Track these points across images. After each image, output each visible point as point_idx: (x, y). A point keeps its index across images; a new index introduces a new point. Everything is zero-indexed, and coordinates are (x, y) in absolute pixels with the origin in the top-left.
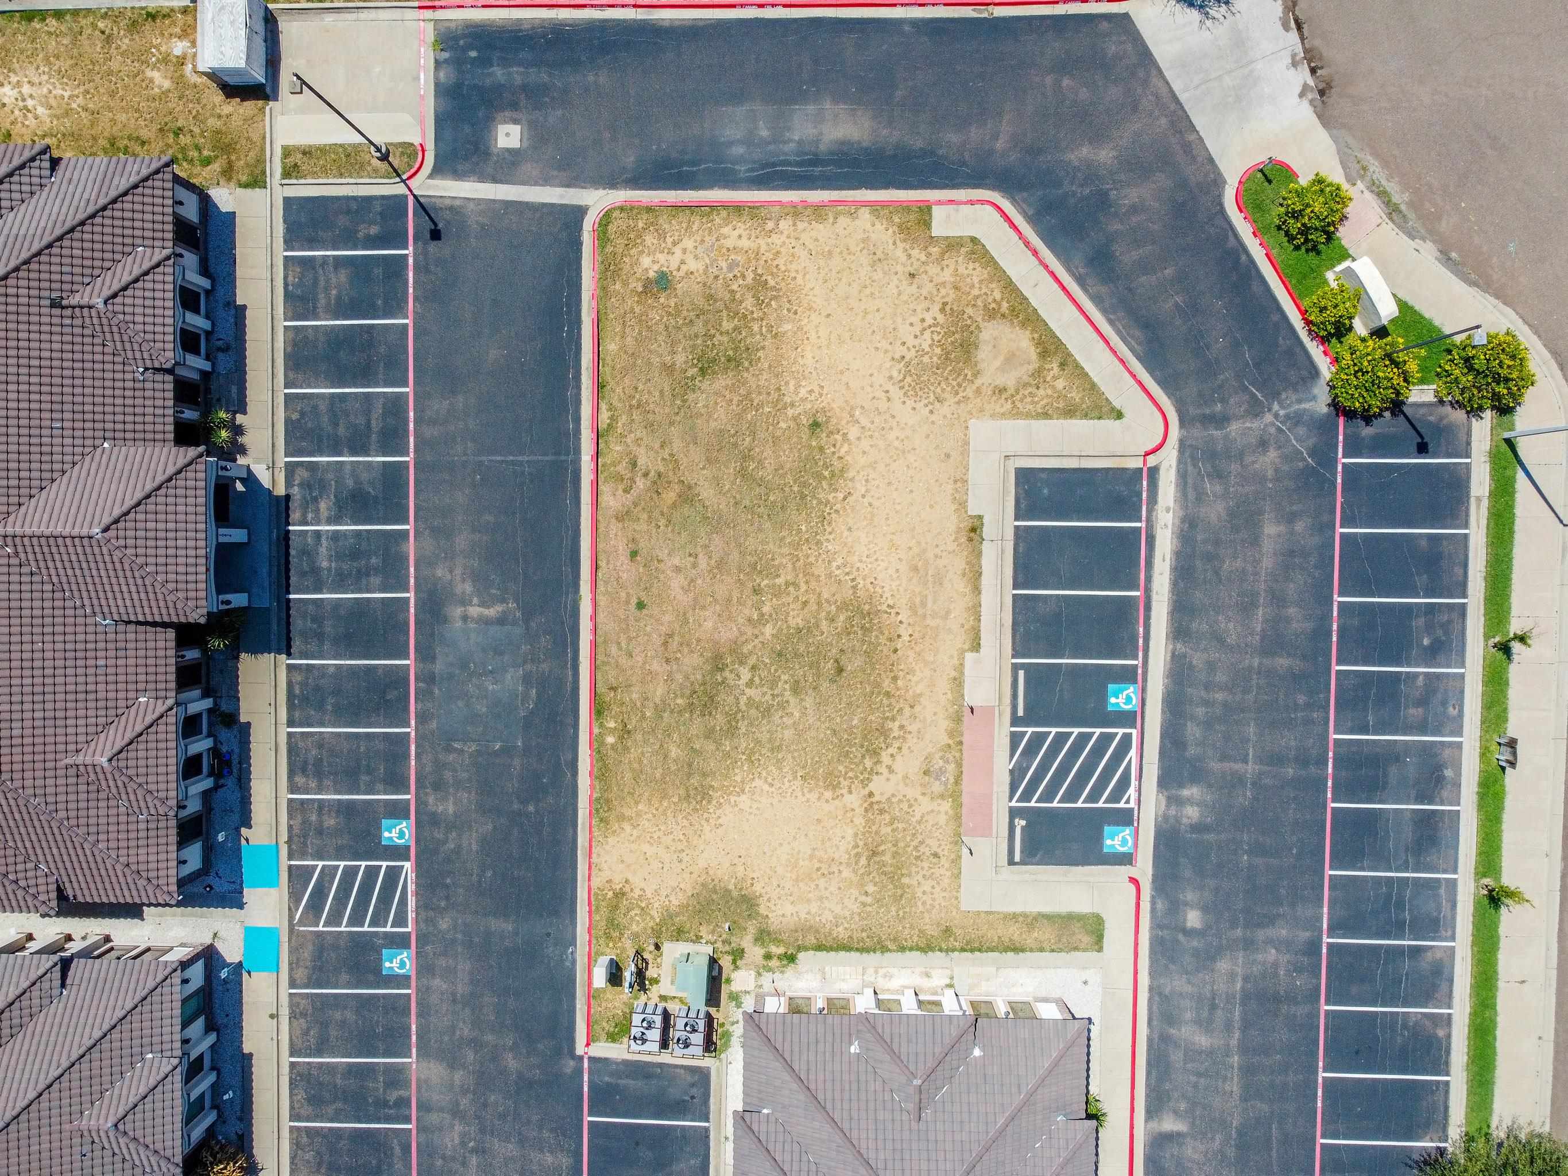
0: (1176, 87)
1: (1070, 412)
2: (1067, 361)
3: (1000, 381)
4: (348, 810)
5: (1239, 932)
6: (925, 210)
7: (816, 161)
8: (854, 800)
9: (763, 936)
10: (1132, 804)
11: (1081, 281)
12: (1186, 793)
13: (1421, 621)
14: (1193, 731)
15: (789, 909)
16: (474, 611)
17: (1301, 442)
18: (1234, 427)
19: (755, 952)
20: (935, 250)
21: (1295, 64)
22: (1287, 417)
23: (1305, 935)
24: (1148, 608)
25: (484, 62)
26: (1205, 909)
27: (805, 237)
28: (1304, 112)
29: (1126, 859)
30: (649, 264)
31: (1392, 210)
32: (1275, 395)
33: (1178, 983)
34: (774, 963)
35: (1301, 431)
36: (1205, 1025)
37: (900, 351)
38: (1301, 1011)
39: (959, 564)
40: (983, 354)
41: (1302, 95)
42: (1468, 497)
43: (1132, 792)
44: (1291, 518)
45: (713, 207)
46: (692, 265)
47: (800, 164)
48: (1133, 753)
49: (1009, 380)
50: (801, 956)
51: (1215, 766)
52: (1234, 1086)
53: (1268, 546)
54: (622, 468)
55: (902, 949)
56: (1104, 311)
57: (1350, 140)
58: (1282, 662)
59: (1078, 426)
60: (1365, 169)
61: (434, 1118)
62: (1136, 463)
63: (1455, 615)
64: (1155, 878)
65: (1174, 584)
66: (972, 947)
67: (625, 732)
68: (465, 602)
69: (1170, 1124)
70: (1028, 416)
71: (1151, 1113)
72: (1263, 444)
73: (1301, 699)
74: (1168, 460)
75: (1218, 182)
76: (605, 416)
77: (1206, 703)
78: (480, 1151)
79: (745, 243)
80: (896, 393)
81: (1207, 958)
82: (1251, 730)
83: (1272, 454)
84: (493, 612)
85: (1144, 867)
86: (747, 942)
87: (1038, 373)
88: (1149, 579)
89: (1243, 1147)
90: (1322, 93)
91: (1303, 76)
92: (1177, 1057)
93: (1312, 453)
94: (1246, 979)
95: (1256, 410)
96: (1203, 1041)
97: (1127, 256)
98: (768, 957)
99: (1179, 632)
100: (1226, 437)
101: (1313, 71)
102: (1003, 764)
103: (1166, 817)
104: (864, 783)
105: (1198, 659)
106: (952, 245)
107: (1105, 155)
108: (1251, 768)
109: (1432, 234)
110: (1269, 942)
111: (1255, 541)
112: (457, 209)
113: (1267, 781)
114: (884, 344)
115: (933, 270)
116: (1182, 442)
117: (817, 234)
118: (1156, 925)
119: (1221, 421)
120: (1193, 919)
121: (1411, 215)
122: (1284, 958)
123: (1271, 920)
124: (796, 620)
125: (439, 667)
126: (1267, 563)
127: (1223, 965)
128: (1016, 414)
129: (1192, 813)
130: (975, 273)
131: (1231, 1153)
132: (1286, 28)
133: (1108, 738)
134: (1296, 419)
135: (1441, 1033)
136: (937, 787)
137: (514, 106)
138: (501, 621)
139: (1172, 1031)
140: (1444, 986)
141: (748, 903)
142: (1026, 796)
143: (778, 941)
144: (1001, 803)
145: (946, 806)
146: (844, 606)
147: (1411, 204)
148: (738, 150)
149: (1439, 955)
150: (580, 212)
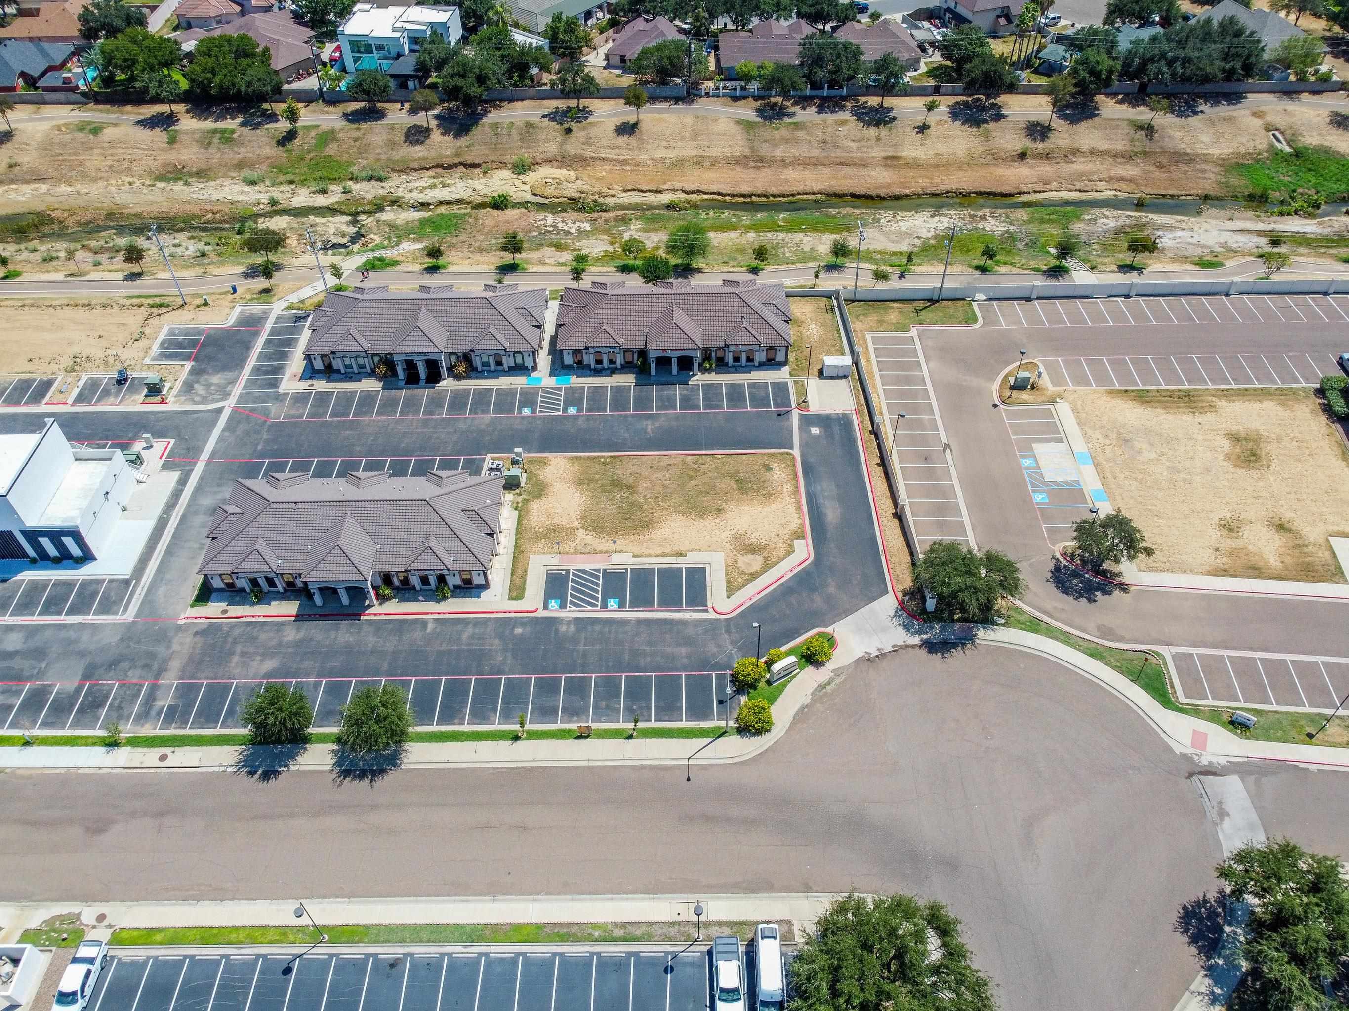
0: (863, 610)
1: (729, 582)
2: (748, 582)
3: (739, 562)
4: (582, 399)
5: (511, 646)
6: (803, 538)
7: (818, 508)
8: (576, 524)
9: (526, 501)
10: (568, 609)
11: (782, 585)
12: (572, 626)
13: (644, 705)
14: (598, 628)
15: (535, 507)
16: (649, 427)
17: (721, 658)
18: (726, 636)
19: (520, 499)
20: (789, 541)
21: (879, 649)
22: (731, 654)
23: (507, 670)
24: (650, 611)
25: (840, 425)
26: (522, 634)
27: (789, 506)
28: (859, 653)
29: (546, 607)
30: (775, 465)
31: (822, 687)
32: (740, 649)
33: (491, 627)
34: (515, 505)
35: (726, 659)
36: (472, 637)
37: (749, 532)
38: (474, 670)
39: (667, 551)
40: (750, 556)
41: (866, 652)
42: (699, 721)
43: (574, 608)
44: (688, 656)
45: (797, 481)
46: (775, 477)
47: (816, 504)
48: (589, 608)
49: (740, 564)
50: (517, 512)
51: (583, 635)
52: (444, 647)
53: (676, 650)
54: (701, 461)
55: (516, 539)
56: (770, 593)
57: (850, 670)
58: (627, 657)
59: (724, 585)
60: (839, 676)
61: (469, 421)
62: (709, 604)
63: (646, 718)
64: (537, 618)
65: (660, 619)
66: (515, 560)
67: (604, 464)
68: (652, 424)
69: (430, 627)
70: (727, 570)
71: (436, 620)
72: (719, 646)
73: (610, 664)
74: (712, 615)
75: (826, 626)
76: (720, 456)
77: (610, 632)
78: (455, 432)
79: (785, 490)
80: (733, 532)
81: (501, 636)
82: (597, 647)
83: (715, 650)
84: (649, 430)
85: (541, 613)
86: (524, 496)
87: (743, 572)
88: (662, 611)
89: (417, 651)
90: (868, 659)
91: (875, 653)
92: (460, 627)
93: (716, 663)
94: (490, 650)
95: (734, 643)
96: (465, 636)
97: (793, 599)
98: (518, 503)
99: (639, 621)
100: (721, 634)
101: (877, 656)
102: (587, 567)
103: (562, 620)
104: (582, 527)
105: (627, 628)
106: (791, 546)
107: (832, 590)
108: (581, 647)
109: (814, 702)
110: (505, 658)
111: (678, 645)
112: (789, 419)
113: (575, 653)
114: (751, 528)
115: (782, 541)
116: (719, 619)
117: (792, 509)
118: (516, 618)
119: (728, 632)
120: (518, 631)
121: (821, 694)
122: (498, 663)
123: (514, 657)
124: (645, 507)
125: (630, 419)
126: (669, 650)
127: (497, 641)
128: (727, 566)
129: (563, 628)
130: (782, 553)
131: (415, 648)
132: (893, 646)
133: (596, 599)
134: (730, 657)
135: (456, 721)
136: (579, 548)
137: (826, 431)
138: (646, 433)
139: (471, 626)
140: (478, 721)
141: (539, 496)
142: (574, 574)
143: (523, 505)
144: (572, 567)
145: (572, 551)
146: (651, 520)
147: (826, 693)
148: (819, 488)
149: (493, 719)
150: (792, 448)
